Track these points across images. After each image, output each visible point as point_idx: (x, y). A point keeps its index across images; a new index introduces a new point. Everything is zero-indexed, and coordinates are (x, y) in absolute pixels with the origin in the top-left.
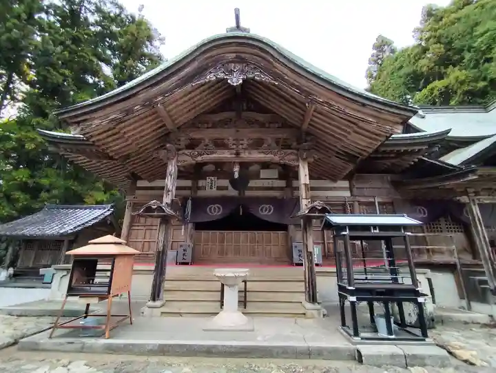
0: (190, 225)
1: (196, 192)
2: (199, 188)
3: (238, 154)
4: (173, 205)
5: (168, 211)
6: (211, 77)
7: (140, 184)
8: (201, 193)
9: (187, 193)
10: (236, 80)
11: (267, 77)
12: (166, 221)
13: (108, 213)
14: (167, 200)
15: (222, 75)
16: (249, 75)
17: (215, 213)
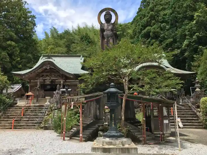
0: (43, 90)
3: (50, 78)
6: (44, 67)
8: (45, 83)
9: (42, 83)
10: (48, 68)
11: (53, 68)
12: (38, 90)
13: (21, 86)
14: (38, 86)
15: (46, 67)
16: (50, 67)
17: (48, 88)
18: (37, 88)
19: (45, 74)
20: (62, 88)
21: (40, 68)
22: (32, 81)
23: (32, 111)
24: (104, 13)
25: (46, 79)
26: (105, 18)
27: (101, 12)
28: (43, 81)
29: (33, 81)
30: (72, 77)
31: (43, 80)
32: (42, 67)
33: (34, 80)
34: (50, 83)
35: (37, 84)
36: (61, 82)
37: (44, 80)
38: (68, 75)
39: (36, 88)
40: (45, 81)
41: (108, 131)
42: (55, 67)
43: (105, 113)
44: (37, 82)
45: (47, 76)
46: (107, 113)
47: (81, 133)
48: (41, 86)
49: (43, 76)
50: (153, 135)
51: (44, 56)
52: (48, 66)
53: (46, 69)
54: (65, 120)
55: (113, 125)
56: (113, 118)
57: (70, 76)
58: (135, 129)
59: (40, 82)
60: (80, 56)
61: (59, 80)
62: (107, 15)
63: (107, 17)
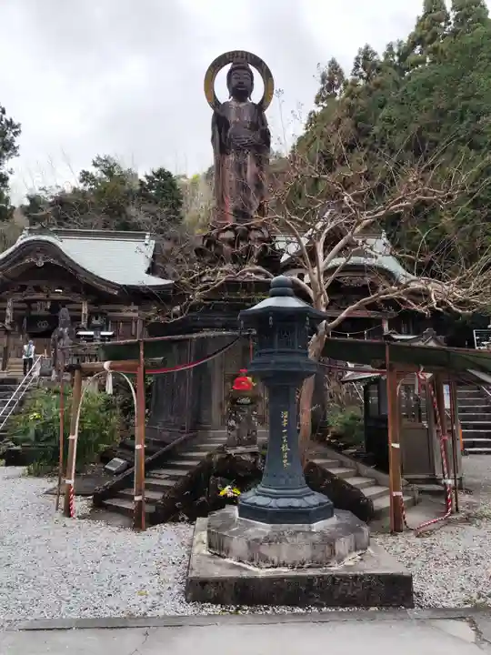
0: (26, 334)
1: (30, 312)
2: (32, 309)
3: (48, 296)
4: (11, 324)
5: (8, 328)
6: (27, 261)
8: (33, 313)
9: (23, 312)
10: (40, 263)
11: (56, 262)
12: (7, 332)
14: (7, 321)
15: (32, 260)
16: (47, 261)
17: (43, 326)
19: (31, 283)
20: (83, 329)
21: (15, 262)
25: (35, 301)
27: (218, 64)
28: (24, 305)
30: (116, 293)
31: (25, 301)
32: (21, 258)
34: (48, 313)
35: (5, 313)
36: (81, 310)
37: (29, 302)
38: (104, 288)
40: (33, 305)
41: (260, 487)
42: (63, 262)
43: (240, 404)
44: (5, 309)
45: (38, 289)
46: (248, 404)
47: (140, 490)
48: (17, 320)
49: (23, 288)
50: (415, 486)
51: (31, 231)
52: (41, 256)
53: (33, 267)
54: (73, 440)
55: (285, 461)
56: (283, 428)
57: (111, 291)
58: (341, 465)
59: (15, 309)
60: (143, 236)
61: (75, 303)
62: (236, 71)
63: (236, 78)
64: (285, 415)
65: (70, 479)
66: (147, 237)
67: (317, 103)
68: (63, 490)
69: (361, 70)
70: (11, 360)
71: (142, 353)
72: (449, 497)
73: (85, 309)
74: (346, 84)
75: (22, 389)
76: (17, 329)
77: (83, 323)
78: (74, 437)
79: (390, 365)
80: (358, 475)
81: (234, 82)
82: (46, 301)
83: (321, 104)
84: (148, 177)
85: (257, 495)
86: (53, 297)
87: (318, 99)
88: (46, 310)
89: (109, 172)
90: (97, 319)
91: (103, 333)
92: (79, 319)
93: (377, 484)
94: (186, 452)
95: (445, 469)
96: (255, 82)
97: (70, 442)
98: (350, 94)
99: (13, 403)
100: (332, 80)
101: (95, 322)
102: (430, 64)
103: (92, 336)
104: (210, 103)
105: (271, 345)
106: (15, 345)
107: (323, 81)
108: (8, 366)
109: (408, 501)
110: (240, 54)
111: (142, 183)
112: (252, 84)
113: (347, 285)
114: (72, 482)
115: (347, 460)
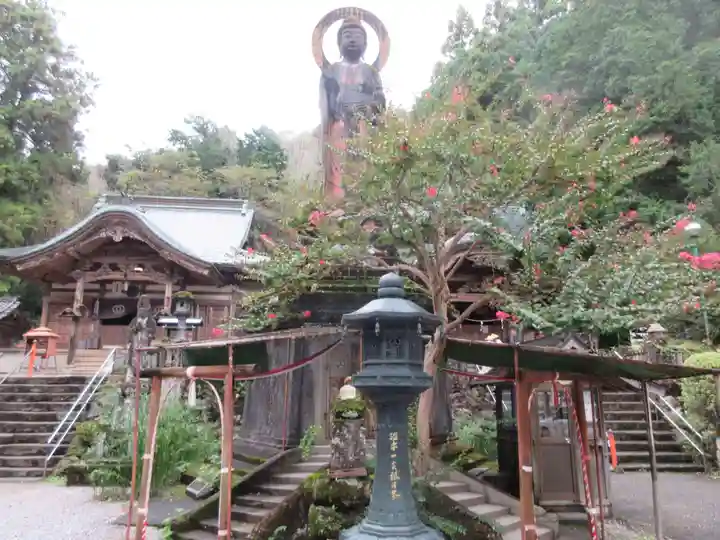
0: (98, 322)
1: (103, 294)
2: (106, 291)
3: (126, 275)
4: (81, 309)
5: (77, 314)
6: (103, 235)
7: (55, 286)
8: (108, 296)
9: (95, 295)
10: (118, 238)
11: (137, 237)
12: (76, 319)
13: (15, 306)
14: (77, 305)
15: (109, 233)
16: (127, 235)
17: (119, 312)
18: (72, 313)
19: (106, 261)
20: (166, 315)
21: (89, 236)
22: (54, 286)
23: (32, 399)
24: (338, 25)
25: (110, 281)
26: (339, 43)
27: (327, 21)
28: (97, 286)
29: (60, 287)
30: (206, 272)
31: (97, 282)
32: (97, 230)
33: (63, 283)
34: (125, 296)
35: (74, 296)
36: (164, 292)
37: (103, 283)
38: (192, 267)
39: (68, 309)
40: (108, 286)
41: (365, 524)
42: (145, 236)
43: (345, 418)
44: (74, 290)
45: (114, 268)
46: (354, 419)
47: (226, 523)
48: (89, 304)
49: (97, 266)
50: (553, 516)
51: (109, 199)
52: (119, 229)
53: (110, 241)
54: (148, 460)
55: (394, 492)
56: (392, 452)
57: (200, 271)
58: (467, 489)
59: (85, 291)
60: (240, 204)
61: (157, 284)
62: (347, 29)
63: (348, 37)
64: (394, 437)
65: (143, 507)
66: (244, 205)
67: (444, 52)
68: (135, 520)
69: (493, 18)
70: (79, 352)
71: (231, 358)
72: (594, 529)
73: (168, 293)
74: (476, 33)
75: (91, 390)
76: (87, 313)
77: (167, 308)
78: (149, 457)
79: (520, 373)
80: (487, 501)
81: (345, 41)
82: (123, 282)
83: (448, 54)
84: (247, 136)
85: (361, 532)
86: (131, 277)
87: (445, 49)
88: (123, 291)
89: (202, 130)
90: (182, 305)
91: (189, 321)
92: (161, 302)
93: (509, 512)
94: (282, 472)
95: (589, 496)
96: (368, 41)
97: (145, 463)
98: (481, 45)
99: (78, 407)
100: (460, 28)
101: (179, 309)
102: (571, 11)
103: (176, 324)
104: (318, 63)
105: (378, 354)
106: (84, 334)
107: (451, 29)
108: (75, 359)
109: (545, 535)
110: (352, 11)
111: (241, 143)
112: (365, 43)
113: (479, 264)
114: (144, 511)
115: (474, 484)
